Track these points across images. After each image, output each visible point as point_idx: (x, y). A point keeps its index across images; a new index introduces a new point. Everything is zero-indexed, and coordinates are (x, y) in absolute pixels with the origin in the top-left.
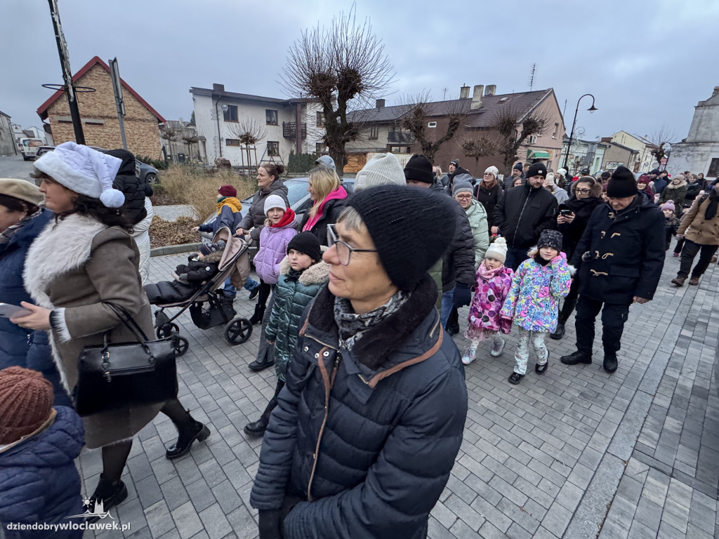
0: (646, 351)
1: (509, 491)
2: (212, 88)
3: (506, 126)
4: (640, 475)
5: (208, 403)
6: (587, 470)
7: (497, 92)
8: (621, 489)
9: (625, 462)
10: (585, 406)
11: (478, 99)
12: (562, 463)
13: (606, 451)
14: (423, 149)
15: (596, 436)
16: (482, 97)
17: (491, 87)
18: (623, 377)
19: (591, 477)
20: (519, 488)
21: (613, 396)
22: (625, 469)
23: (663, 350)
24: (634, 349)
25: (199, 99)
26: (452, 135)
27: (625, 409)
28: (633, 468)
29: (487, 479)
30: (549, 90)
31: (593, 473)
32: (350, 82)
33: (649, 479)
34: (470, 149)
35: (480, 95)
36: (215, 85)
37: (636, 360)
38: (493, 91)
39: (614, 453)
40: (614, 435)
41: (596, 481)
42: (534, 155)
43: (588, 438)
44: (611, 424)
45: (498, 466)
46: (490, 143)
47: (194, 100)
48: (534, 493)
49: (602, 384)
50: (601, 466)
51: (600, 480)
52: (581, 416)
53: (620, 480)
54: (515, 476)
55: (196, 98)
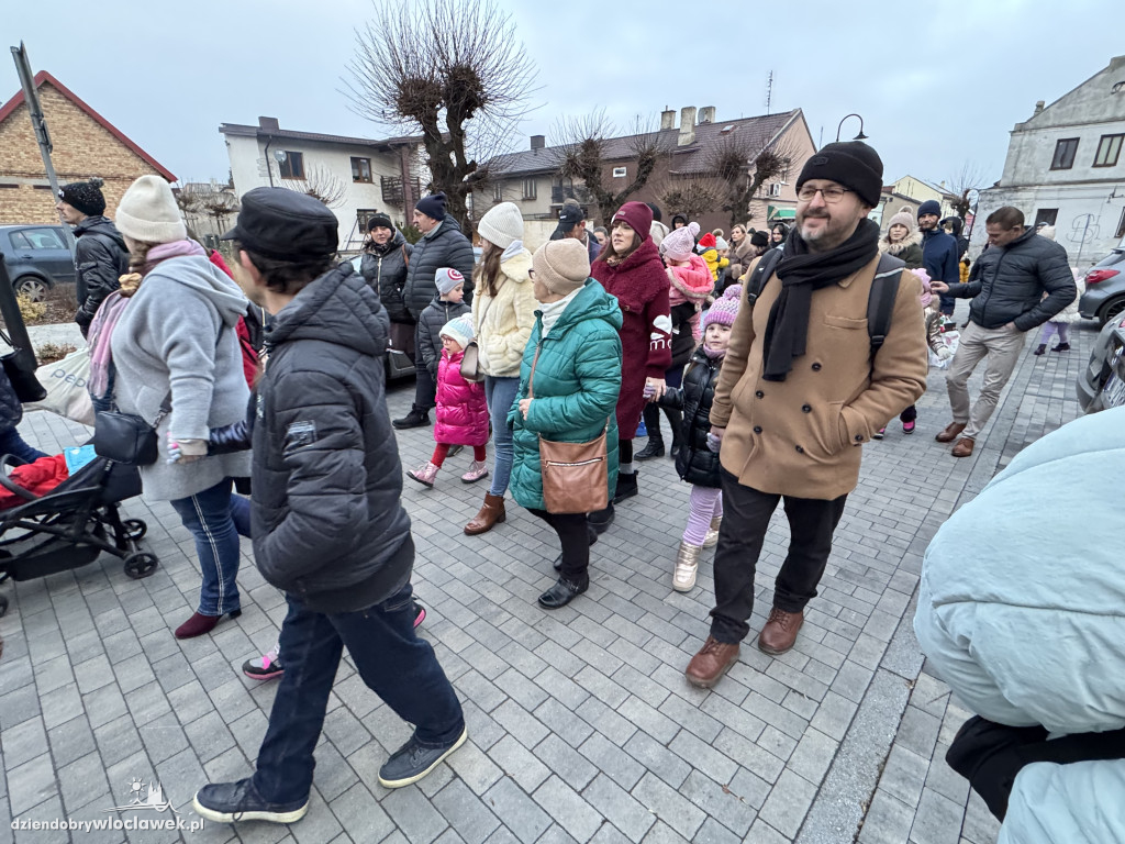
0: (944, 494)
1: (705, 757)
2: (258, 125)
3: (731, 166)
4: (936, 703)
5: (159, 643)
6: (844, 703)
7: (717, 118)
8: (902, 733)
9: (910, 681)
10: (847, 591)
11: (688, 128)
12: (802, 695)
13: (879, 666)
14: (601, 206)
15: (862, 640)
16: (694, 126)
17: (708, 110)
18: (909, 537)
19: (851, 716)
20: (724, 749)
21: (890, 569)
22: (911, 694)
23: (972, 490)
24: (926, 491)
25: (237, 144)
26: (643, 180)
27: (912, 590)
28: (923, 692)
29: (666, 738)
30: (795, 111)
31: (854, 708)
32: (463, 90)
33: (951, 708)
34: (676, 204)
35: (691, 123)
36: (262, 119)
37: (930, 510)
38: (710, 116)
39: (892, 669)
40: (893, 637)
41: (859, 723)
42: (778, 214)
43: (850, 645)
44: (889, 617)
45: (689, 711)
46: (706, 193)
47: (228, 144)
48: (750, 755)
49: (875, 552)
50: (869, 693)
51: (868, 718)
52: (838, 609)
53: (902, 716)
54: (718, 727)
55: (231, 140)
